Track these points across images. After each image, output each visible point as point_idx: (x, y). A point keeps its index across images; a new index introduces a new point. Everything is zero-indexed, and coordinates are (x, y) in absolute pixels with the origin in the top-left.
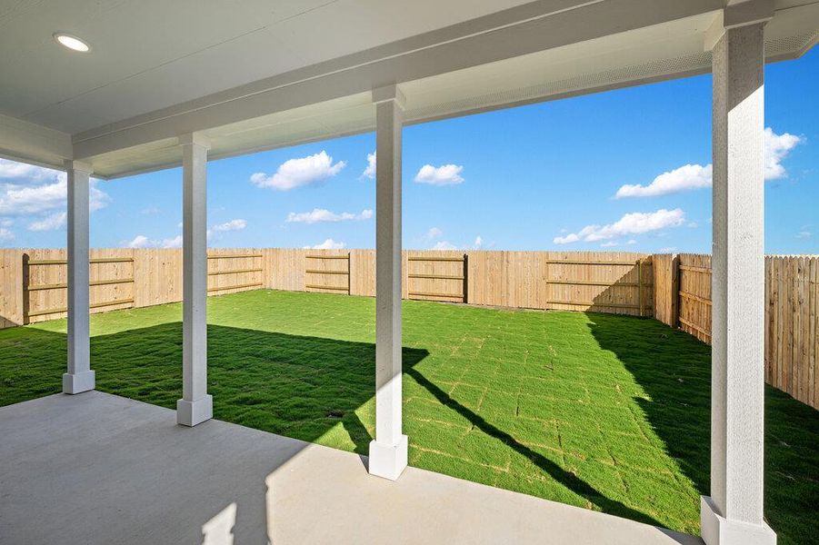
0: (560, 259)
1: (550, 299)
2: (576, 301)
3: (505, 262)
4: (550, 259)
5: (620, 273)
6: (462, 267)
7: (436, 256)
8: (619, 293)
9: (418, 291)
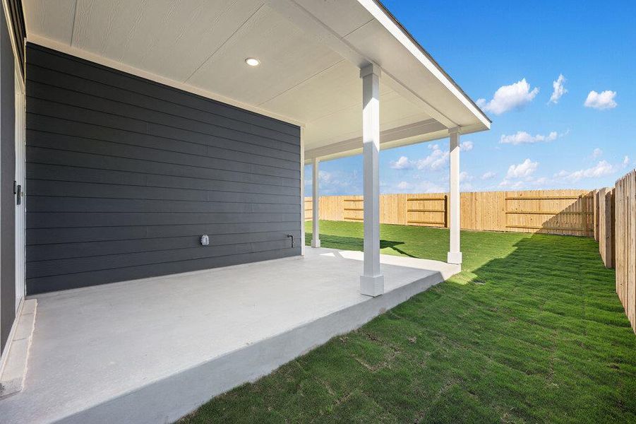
0: (516, 196)
1: (509, 224)
2: (529, 226)
3: (474, 200)
4: (509, 196)
5: (566, 205)
6: (444, 204)
7: (425, 197)
8: (564, 219)
9: (414, 220)
